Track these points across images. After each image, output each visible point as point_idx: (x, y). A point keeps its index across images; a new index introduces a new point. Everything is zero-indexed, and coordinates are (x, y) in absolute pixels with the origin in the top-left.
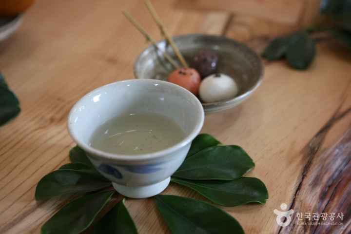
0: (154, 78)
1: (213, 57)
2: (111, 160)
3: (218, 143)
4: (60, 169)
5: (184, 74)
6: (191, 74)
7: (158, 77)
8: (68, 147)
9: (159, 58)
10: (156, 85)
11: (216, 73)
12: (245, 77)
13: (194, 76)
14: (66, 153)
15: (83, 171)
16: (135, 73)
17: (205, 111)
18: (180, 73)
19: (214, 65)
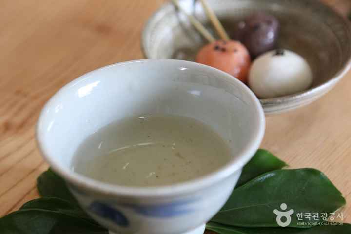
0: (174, 57)
1: (269, 23)
2: (111, 196)
3: (283, 164)
4: (22, 207)
5: (224, 50)
6: (235, 51)
7: (181, 55)
8: (34, 170)
9: (181, 24)
10: (183, 69)
11: (277, 48)
12: (323, 55)
13: (240, 53)
14: (32, 181)
15: (60, 211)
16: (143, 49)
17: (265, 112)
18: (217, 48)
19: (271, 35)
